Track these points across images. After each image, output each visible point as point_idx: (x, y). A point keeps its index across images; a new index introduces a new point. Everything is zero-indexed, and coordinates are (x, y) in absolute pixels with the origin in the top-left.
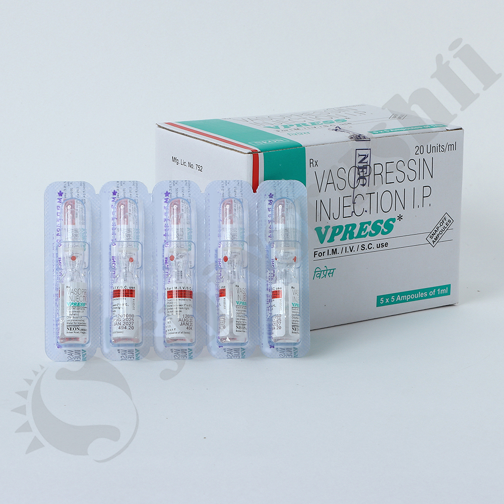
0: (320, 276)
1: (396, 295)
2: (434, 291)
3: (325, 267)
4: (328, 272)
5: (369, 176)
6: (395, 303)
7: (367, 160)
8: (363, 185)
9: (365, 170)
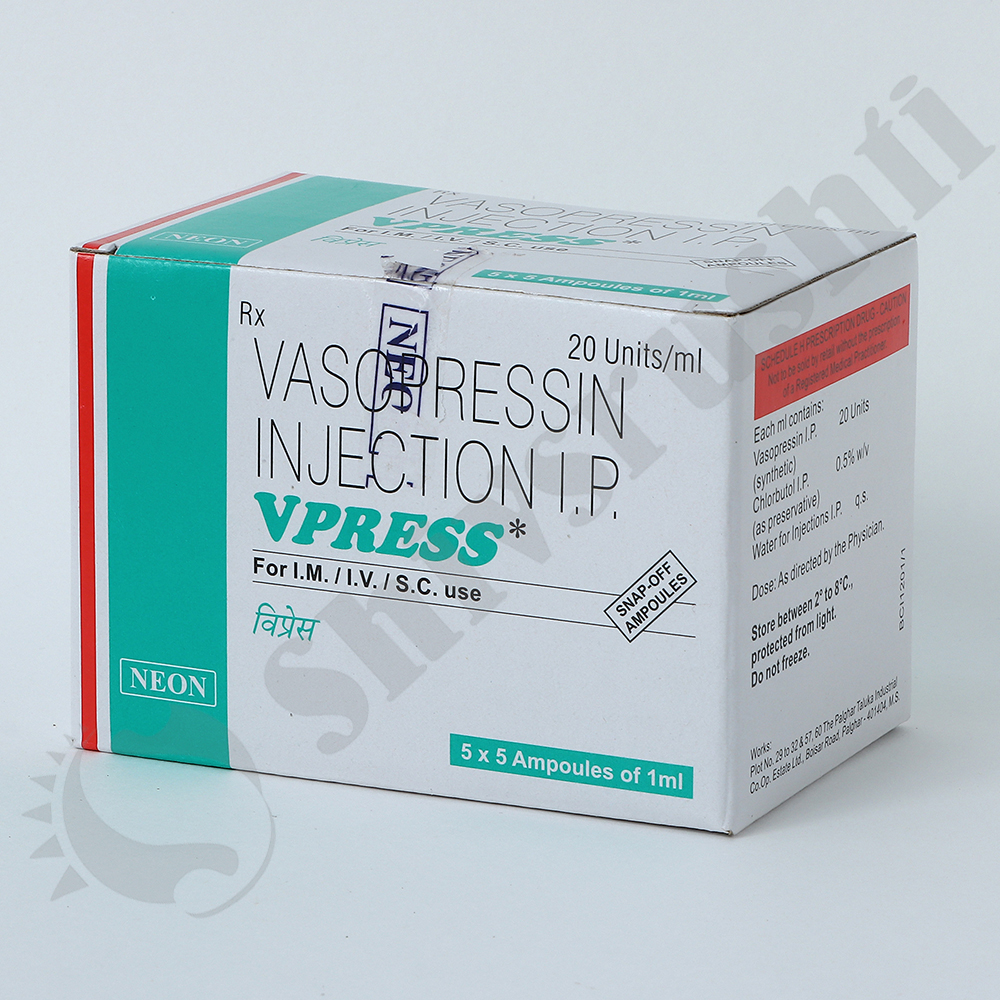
0: (273, 629)
1: (511, 748)
2: (637, 772)
3: (288, 607)
4: (298, 624)
5: (420, 386)
6: (508, 768)
7: (416, 339)
8: (403, 409)
9: (407, 367)
